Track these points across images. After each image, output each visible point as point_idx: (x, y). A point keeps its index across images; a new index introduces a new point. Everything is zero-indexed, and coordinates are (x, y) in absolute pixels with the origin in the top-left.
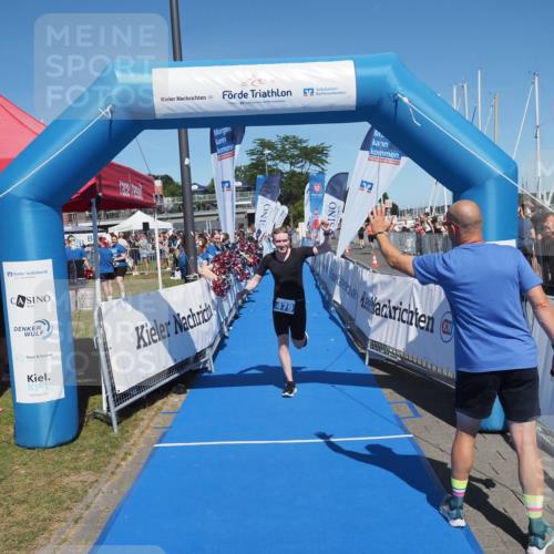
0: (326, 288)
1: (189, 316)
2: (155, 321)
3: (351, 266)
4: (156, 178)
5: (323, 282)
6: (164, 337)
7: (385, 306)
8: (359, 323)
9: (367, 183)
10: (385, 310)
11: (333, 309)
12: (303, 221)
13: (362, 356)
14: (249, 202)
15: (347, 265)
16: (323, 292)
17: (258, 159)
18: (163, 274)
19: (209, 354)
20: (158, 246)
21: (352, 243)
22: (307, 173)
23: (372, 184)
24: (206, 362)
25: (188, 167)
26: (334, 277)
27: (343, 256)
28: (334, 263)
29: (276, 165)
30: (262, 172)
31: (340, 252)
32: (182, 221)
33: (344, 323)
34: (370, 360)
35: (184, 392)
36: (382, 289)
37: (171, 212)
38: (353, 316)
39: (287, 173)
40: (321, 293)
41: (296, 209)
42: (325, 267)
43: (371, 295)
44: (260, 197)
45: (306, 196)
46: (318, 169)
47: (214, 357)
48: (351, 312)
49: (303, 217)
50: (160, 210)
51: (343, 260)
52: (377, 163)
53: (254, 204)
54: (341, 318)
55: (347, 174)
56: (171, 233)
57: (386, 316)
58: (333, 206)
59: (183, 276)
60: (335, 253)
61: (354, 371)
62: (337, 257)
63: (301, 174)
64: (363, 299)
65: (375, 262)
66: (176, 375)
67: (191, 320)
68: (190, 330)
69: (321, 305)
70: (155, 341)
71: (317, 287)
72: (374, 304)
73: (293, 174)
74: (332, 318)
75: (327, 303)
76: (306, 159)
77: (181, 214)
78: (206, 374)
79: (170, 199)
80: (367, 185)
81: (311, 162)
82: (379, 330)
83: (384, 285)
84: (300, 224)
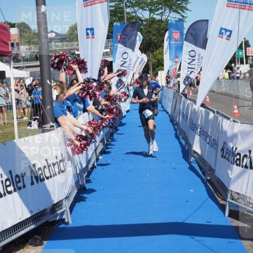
0: (185, 138)
1: (45, 167)
2: (10, 172)
3: (211, 115)
4: (13, 26)
5: (183, 132)
6: (20, 189)
7: (245, 156)
8: (219, 174)
9: (226, 30)
10: (245, 160)
11: (192, 159)
12: (163, 70)
13: (223, 208)
14: (109, 50)
15: (207, 115)
16: (183, 142)
17: (115, 6)
18: (19, 124)
19: (66, 205)
20: (14, 95)
21: (212, 91)
22: (167, 21)
23: (231, 32)
24: (62, 214)
25: (44, 14)
26: (194, 127)
27: (203, 105)
28: (194, 112)
29: (136, 12)
30: (121, 19)
31: (200, 101)
32: (38, 69)
33: (204, 174)
34: (230, 210)
35: (41, 244)
36: (243, 138)
37: (27, 60)
38: (213, 166)
39: (146, 20)
40: (180, 143)
41: (154, 57)
42: (185, 117)
43: (231, 145)
44: (120, 45)
45: (166, 44)
46: (178, 16)
47: (72, 208)
48: (211, 162)
49: (163, 65)
50: (16, 59)
51: (203, 109)
52: (237, 10)
53: (112, 53)
54: (201, 169)
55: (208, 21)
56: (28, 82)
57: (246, 167)
58: (192, 54)
59: (39, 126)
60: (195, 102)
61: (213, 223)
62: (197, 107)
63: (161, 21)
64: (223, 150)
65: (236, 111)
66: (33, 227)
67: (46, 170)
68: (46, 181)
69: (181, 155)
70: (10, 193)
71: (177, 137)
72: (234, 155)
73: (152, 21)
74: (192, 168)
75: (187, 153)
76: (167, 5)
77: (38, 63)
78: (63, 226)
79: (27, 47)
80: (226, 33)
81: (171, 9)
82: (240, 181)
83: (245, 135)
84: (159, 72)
